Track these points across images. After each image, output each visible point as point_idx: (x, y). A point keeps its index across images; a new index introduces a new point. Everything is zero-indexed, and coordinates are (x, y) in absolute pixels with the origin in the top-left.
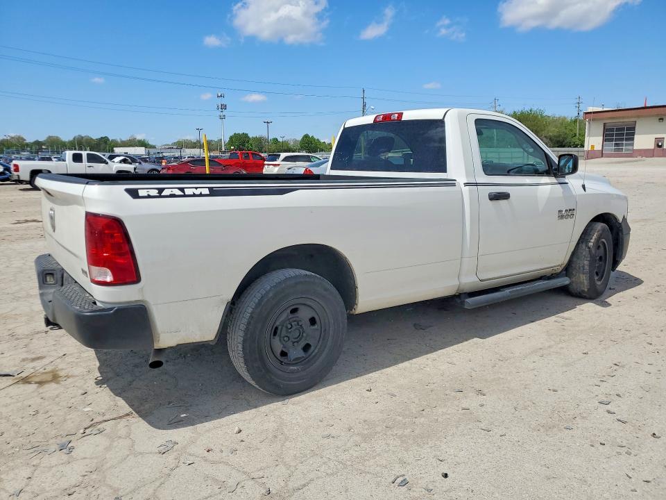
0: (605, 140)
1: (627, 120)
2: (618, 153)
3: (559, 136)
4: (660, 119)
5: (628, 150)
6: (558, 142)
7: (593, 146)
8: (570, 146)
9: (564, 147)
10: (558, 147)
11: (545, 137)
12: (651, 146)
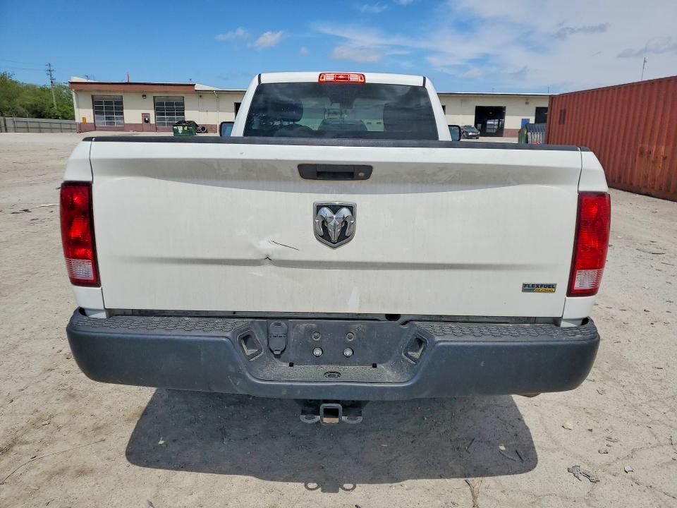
0: (96, 113)
1: (114, 94)
2: (110, 126)
3: (36, 106)
4: (143, 96)
5: (120, 124)
6: (36, 111)
7: (84, 119)
8: (50, 118)
9: (43, 117)
10: (36, 118)
11: (21, 105)
12: (140, 121)
